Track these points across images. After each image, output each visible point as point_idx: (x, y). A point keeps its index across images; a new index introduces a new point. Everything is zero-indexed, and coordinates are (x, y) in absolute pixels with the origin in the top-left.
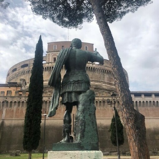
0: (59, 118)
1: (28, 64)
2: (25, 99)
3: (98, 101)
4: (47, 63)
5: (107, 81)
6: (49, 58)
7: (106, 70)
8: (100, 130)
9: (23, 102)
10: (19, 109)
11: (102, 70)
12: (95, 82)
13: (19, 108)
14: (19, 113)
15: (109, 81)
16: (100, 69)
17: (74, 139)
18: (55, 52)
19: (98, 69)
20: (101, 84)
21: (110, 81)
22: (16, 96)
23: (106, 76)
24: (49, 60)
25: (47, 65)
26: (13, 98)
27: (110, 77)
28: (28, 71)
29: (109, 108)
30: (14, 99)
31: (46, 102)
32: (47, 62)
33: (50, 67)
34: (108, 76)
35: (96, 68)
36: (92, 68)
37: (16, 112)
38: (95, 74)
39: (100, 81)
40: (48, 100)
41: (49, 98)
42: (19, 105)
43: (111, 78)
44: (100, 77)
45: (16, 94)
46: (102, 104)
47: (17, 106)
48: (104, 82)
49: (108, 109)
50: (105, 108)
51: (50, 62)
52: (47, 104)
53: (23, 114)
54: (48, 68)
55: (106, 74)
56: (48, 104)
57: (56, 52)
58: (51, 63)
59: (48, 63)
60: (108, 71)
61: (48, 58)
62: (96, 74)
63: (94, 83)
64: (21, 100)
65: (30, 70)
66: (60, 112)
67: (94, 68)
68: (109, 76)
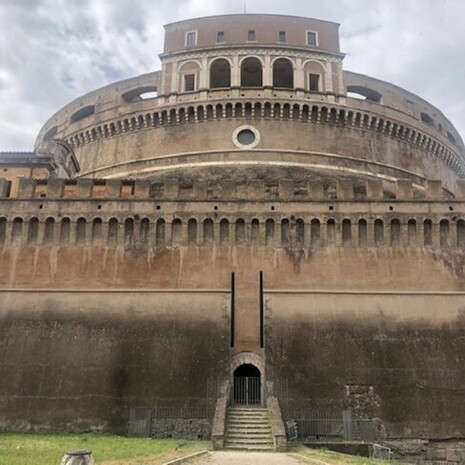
0: (199, 287)
1: (94, 106)
2: (60, 208)
3: (368, 221)
4: (159, 97)
5: (394, 162)
6: (169, 80)
7: (389, 123)
8: (377, 342)
9: (50, 220)
10: (32, 251)
11: (374, 119)
12: (346, 166)
13: (32, 244)
14: (32, 264)
15: (402, 166)
16: (366, 117)
17: (262, 376)
18: (189, 53)
19: (359, 115)
20: (369, 173)
21: (407, 166)
22: (22, 197)
23: (388, 145)
24: (168, 86)
25: (161, 102)
26: (11, 206)
27: (405, 150)
28: (93, 130)
29: (419, 250)
30: (14, 209)
31: (146, 221)
32: (163, 93)
33: (173, 111)
34: (396, 147)
35: (351, 114)
36: (333, 110)
37: (22, 261)
38: (348, 135)
39: (366, 163)
40: (152, 215)
41: (158, 208)
42: (33, 235)
43: (409, 152)
44: (365, 148)
45: (23, 188)
46: (386, 229)
47: (26, 238)
48: (384, 169)
49: (414, 253)
50: (402, 250)
51: (173, 90)
52: (148, 228)
53: (50, 268)
54: (164, 113)
55: (389, 139)
56: (153, 230)
57: (193, 56)
58: (175, 94)
59: (166, 97)
60: (395, 125)
61: (163, 78)
62: (353, 134)
63: (342, 168)
64: (42, 211)
65: (100, 128)
66: (203, 262)
67: (342, 112)
68: (402, 144)
